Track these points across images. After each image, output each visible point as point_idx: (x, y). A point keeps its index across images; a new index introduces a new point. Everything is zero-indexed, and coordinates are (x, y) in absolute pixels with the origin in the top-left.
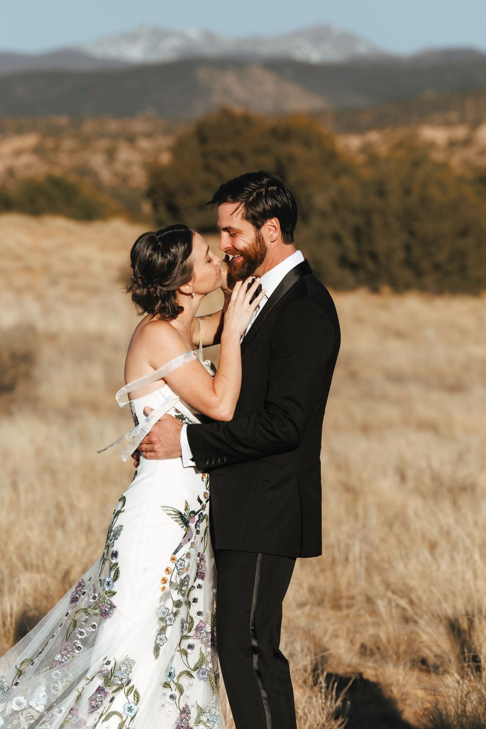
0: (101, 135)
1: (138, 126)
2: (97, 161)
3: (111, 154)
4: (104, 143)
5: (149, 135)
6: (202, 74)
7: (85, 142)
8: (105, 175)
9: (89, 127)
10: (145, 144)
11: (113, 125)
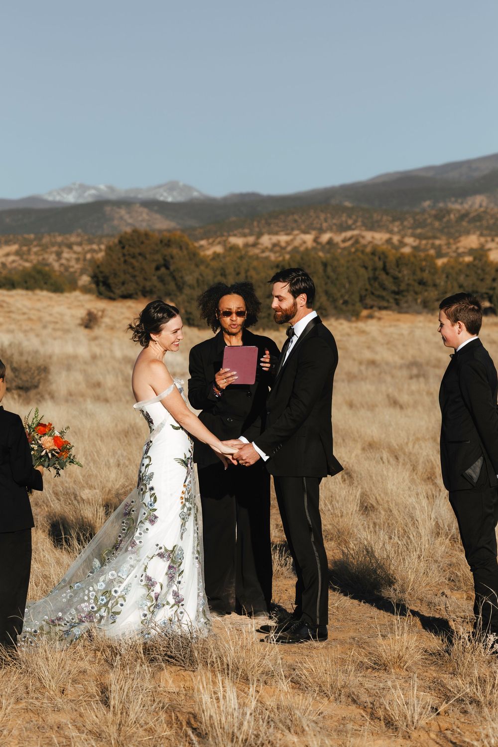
0: (53, 244)
1: (73, 239)
2: (51, 258)
3: (59, 255)
4: (55, 249)
5: (80, 244)
6: (108, 209)
7: (45, 248)
8: (56, 266)
9: (46, 240)
10: (77, 248)
11: (59, 239)
